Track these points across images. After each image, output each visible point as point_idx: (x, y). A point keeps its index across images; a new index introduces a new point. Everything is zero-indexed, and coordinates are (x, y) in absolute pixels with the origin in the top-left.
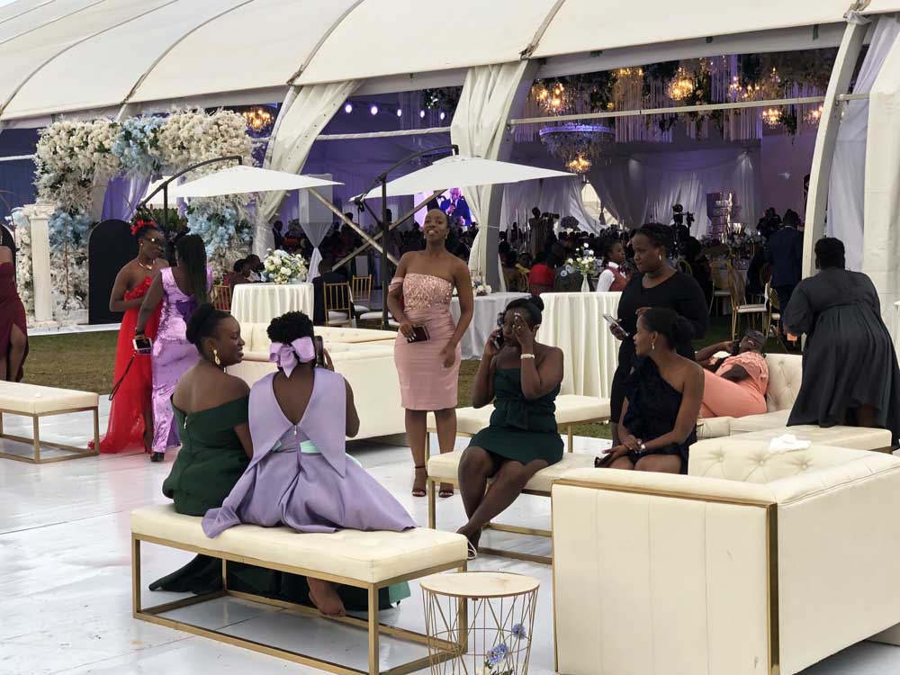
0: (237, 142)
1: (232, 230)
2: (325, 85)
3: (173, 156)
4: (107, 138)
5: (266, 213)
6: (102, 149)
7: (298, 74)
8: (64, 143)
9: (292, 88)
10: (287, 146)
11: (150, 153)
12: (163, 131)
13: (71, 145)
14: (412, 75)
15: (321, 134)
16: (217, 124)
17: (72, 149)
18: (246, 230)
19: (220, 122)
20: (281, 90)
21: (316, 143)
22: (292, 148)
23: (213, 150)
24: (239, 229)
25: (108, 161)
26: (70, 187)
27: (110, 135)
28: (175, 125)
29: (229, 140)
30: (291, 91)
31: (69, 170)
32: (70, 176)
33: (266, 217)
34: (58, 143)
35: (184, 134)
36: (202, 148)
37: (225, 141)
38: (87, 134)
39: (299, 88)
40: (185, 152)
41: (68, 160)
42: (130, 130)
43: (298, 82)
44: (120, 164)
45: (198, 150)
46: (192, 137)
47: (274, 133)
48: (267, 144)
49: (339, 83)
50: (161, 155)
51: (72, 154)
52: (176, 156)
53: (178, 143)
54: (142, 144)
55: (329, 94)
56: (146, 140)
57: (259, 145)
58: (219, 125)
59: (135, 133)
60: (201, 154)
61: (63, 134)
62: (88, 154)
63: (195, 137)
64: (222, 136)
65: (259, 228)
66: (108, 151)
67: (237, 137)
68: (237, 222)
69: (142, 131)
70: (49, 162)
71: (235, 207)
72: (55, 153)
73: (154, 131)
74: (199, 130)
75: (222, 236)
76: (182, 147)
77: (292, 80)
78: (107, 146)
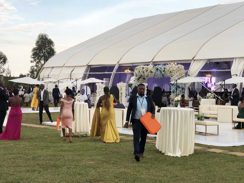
0: (183, 71)
1: (181, 89)
2: (200, 60)
3: (168, 74)
4: (152, 69)
5: (188, 86)
6: (151, 72)
7: (194, 57)
8: (142, 70)
9: (193, 60)
10: (193, 72)
11: (162, 73)
12: (166, 69)
13: (143, 71)
14: (221, 59)
15: (200, 70)
16: (178, 67)
17: (143, 72)
18: (184, 89)
19: (179, 67)
20: (191, 60)
21: (200, 72)
22: (194, 72)
23: (178, 73)
24: (182, 89)
25: (152, 74)
26: (142, 79)
27: (153, 69)
28: (169, 68)
29: (181, 71)
30: (193, 61)
31: (142, 76)
32: (142, 77)
33: (188, 87)
34: (140, 70)
35: (171, 69)
36: (176, 72)
37: (180, 71)
38: (147, 68)
39: (195, 60)
40: (171, 73)
41: (142, 74)
42: (158, 68)
43: (194, 59)
44: (155, 75)
45: (174, 73)
46: (173, 70)
47: (189, 69)
48: (188, 71)
49: (204, 59)
50: (165, 73)
51: (144, 72)
52: (169, 74)
53: (170, 71)
54: (161, 71)
55: (202, 62)
56: (162, 70)
57: (186, 72)
58: (179, 68)
59: (159, 69)
60: (175, 74)
61: (142, 68)
62: (148, 73)
63: (174, 70)
64: (180, 70)
65: (186, 89)
66: (152, 72)
67: (182, 70)
68: (182, 88)
69: (161, 68)
70: (137, 74)
71: (182, 85)
72: (139, 72)
73: (164, 68)
74: (175, 69)
75: (179, 91)
76: (171, 72)
77: (193, 58)
78: (152, 71)
